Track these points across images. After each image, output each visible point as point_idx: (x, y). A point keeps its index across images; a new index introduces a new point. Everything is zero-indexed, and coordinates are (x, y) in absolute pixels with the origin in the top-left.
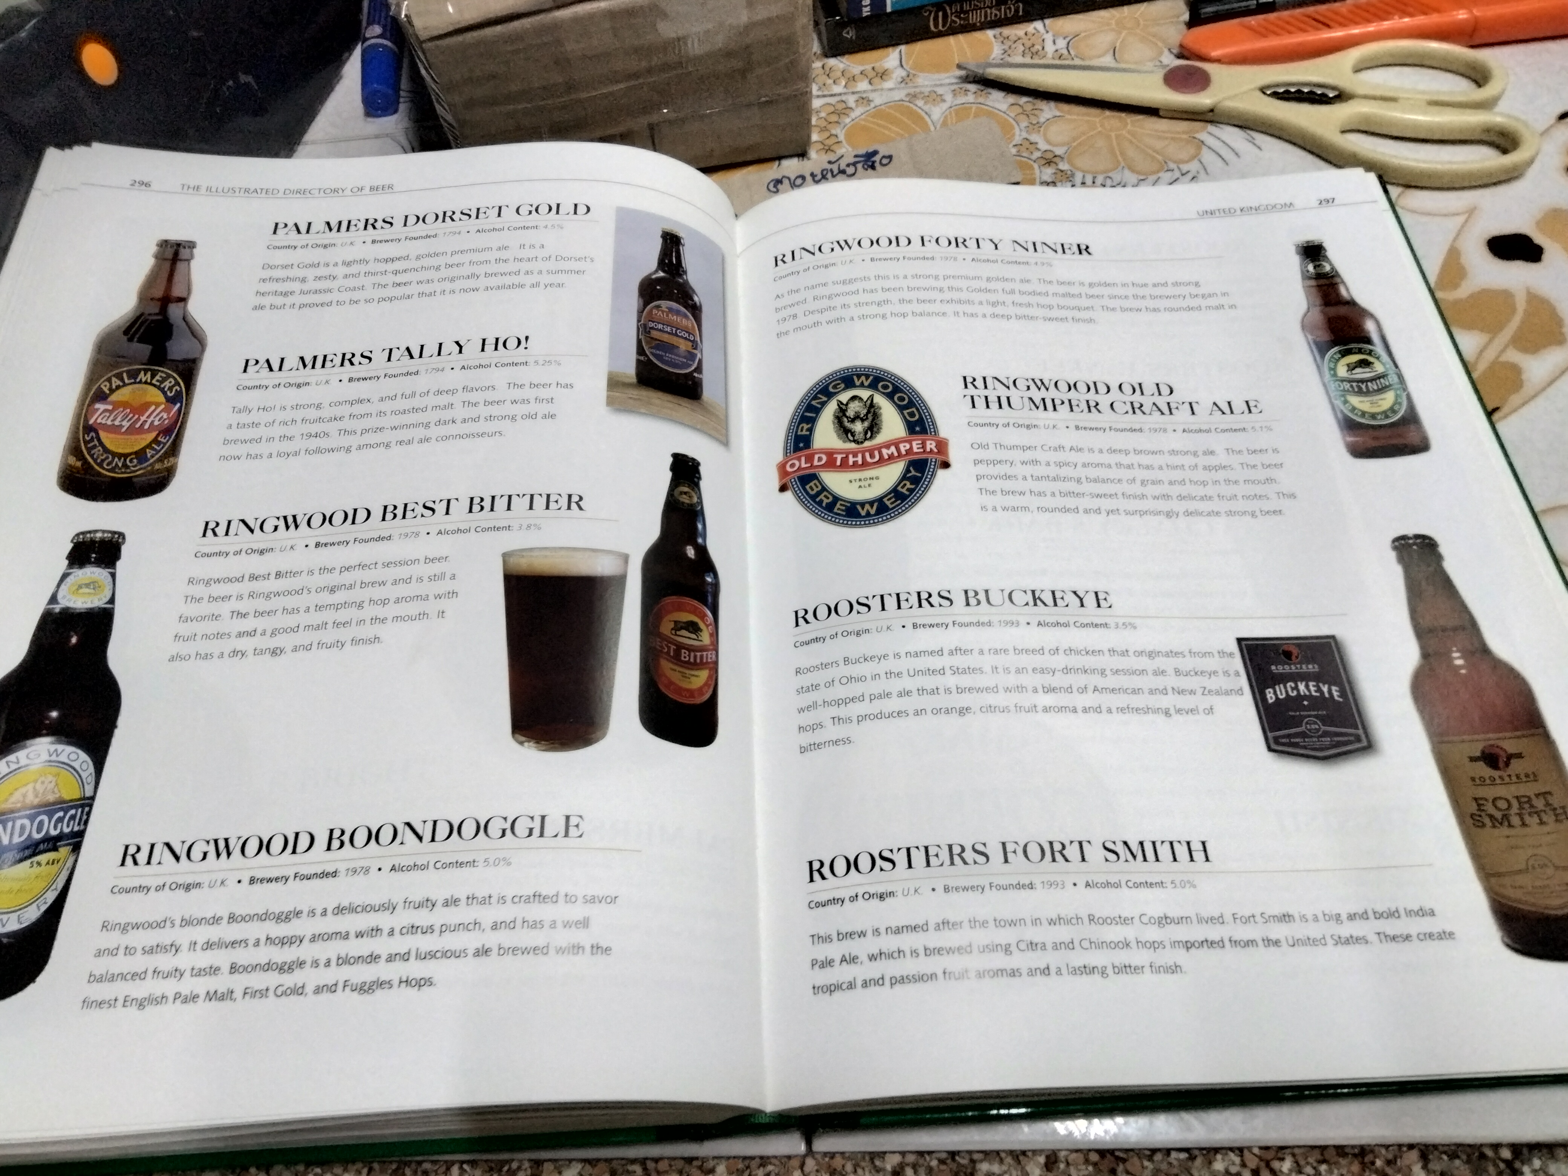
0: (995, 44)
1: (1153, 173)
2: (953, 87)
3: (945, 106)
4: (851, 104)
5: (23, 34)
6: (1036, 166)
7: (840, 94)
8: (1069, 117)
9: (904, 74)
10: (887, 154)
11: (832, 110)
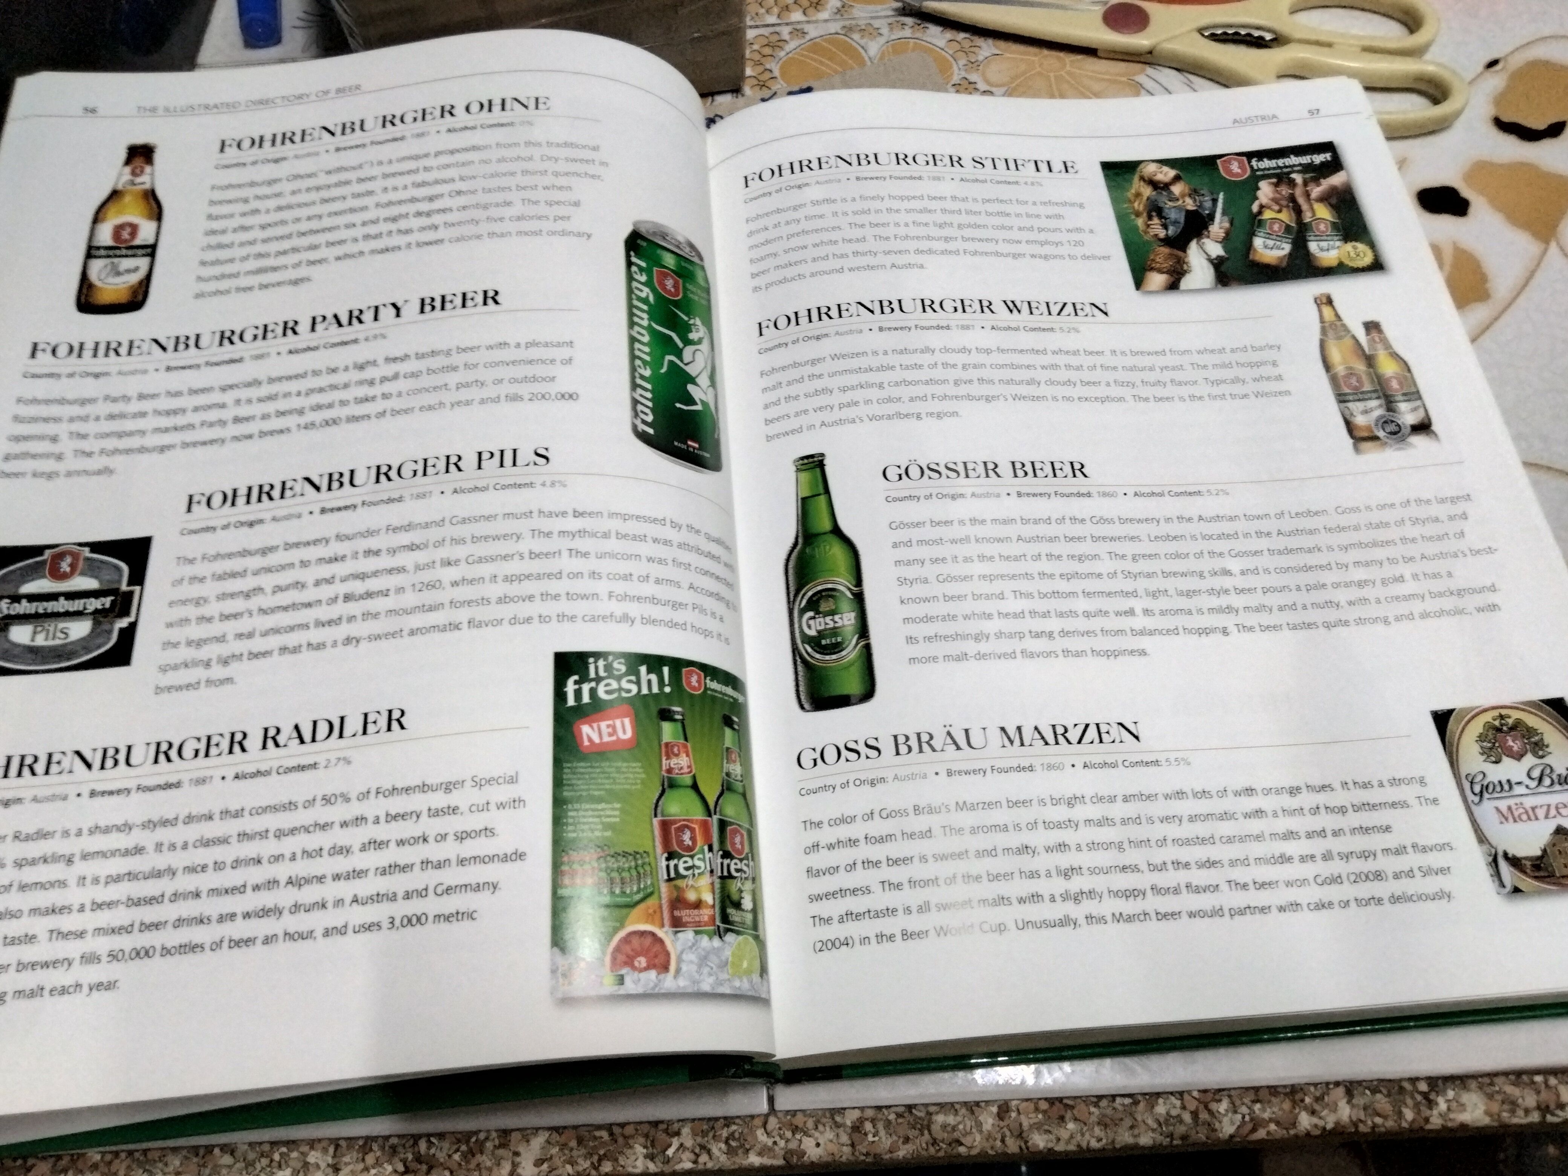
2: (890, 20)
3: (882, 40)
4: (786, 36)
7: (773, 25)
8: (1008, 55)
9: (838, 4)
11: (766, 42)
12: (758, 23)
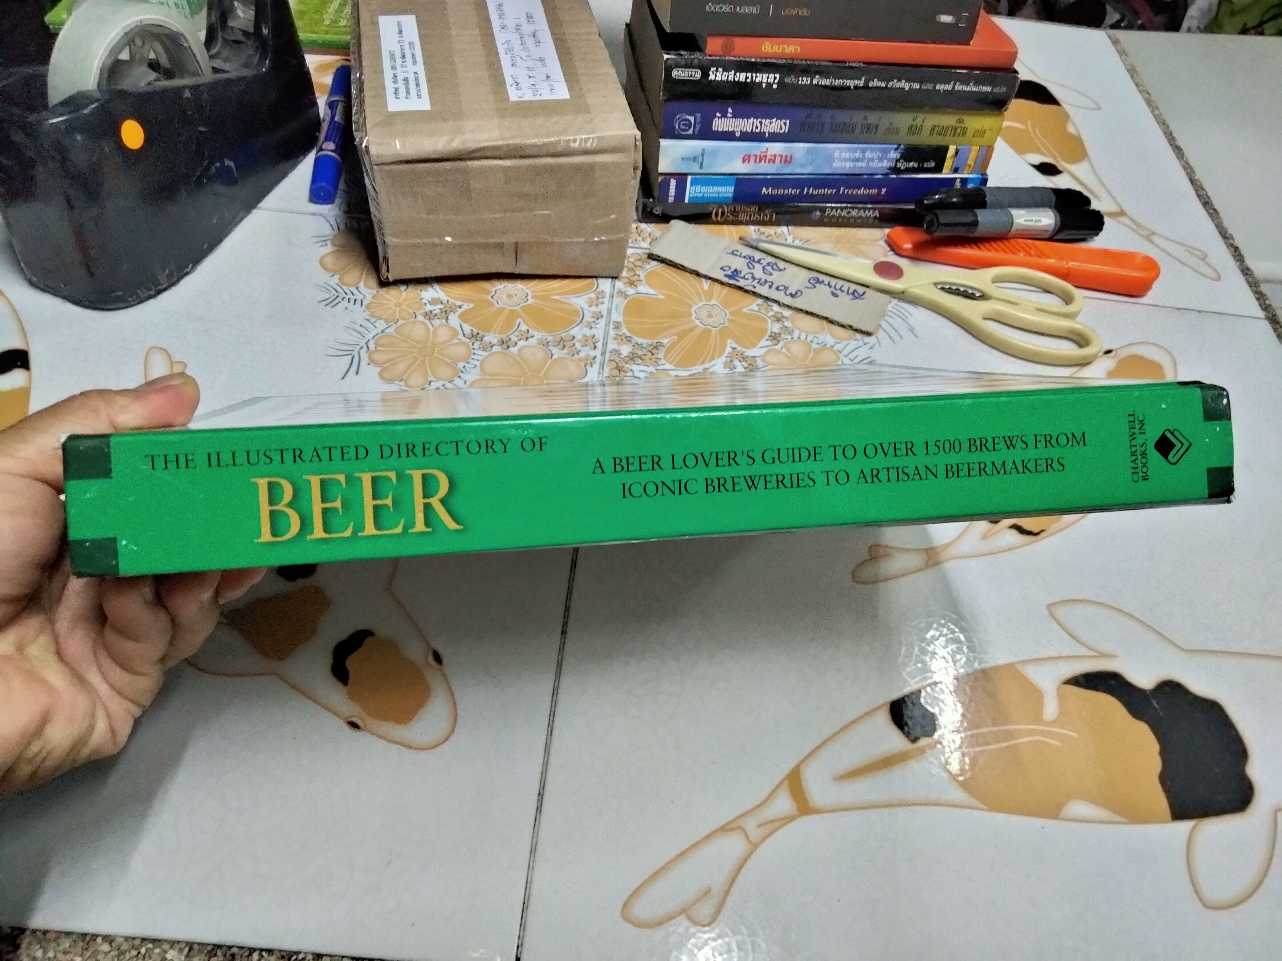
1: (847, 340)
5: (85, 112)
6: (769, 321)
11: (639, 257)
12: (636, 246)
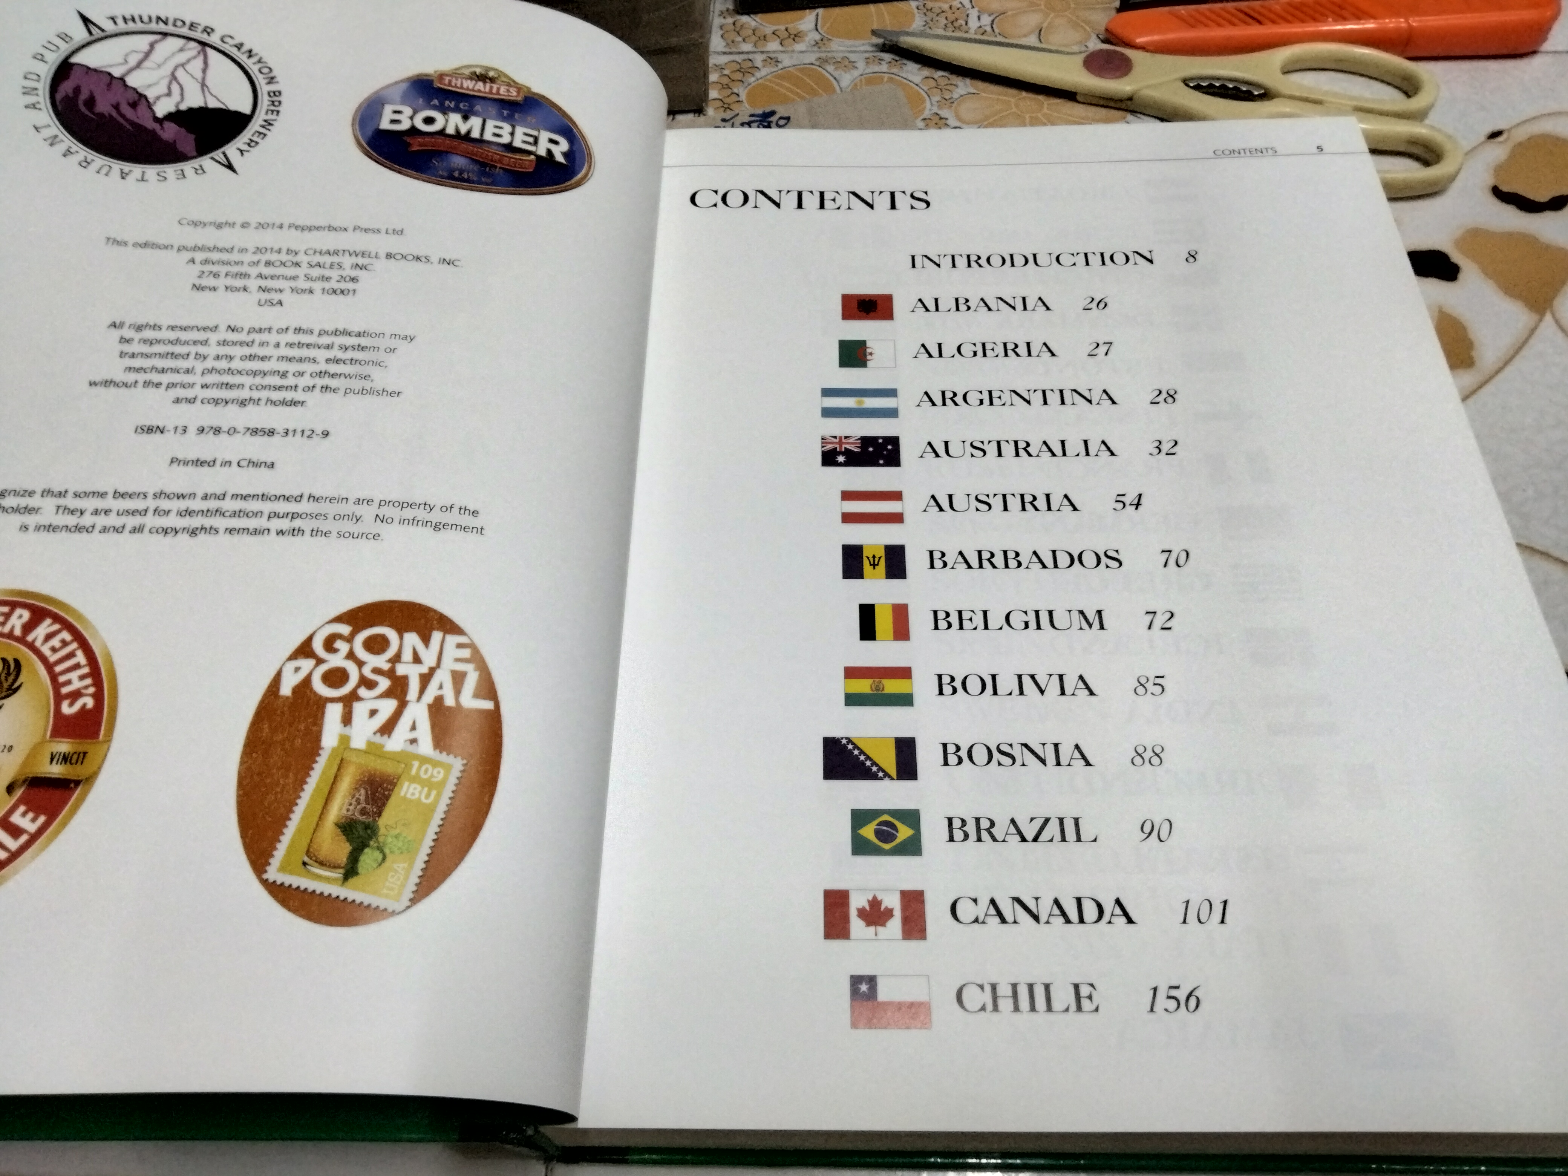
0: (917, 15)
2: (867, 55)
3: (856, 73)
4: (758, 63)
7: (748, 53)
8: (984, 94)
9: (818, 37)
10: (785, 115)
11: (738, 67)
12: (734, 50)
